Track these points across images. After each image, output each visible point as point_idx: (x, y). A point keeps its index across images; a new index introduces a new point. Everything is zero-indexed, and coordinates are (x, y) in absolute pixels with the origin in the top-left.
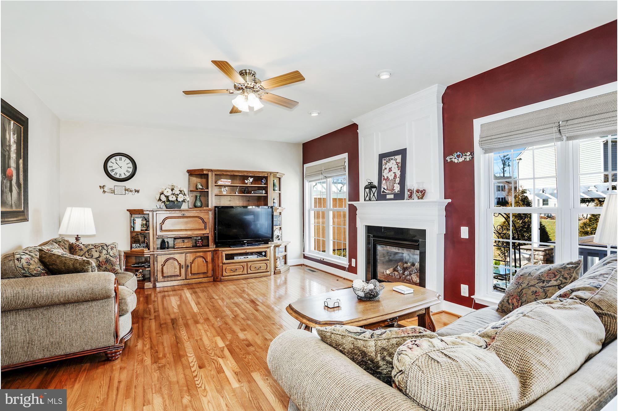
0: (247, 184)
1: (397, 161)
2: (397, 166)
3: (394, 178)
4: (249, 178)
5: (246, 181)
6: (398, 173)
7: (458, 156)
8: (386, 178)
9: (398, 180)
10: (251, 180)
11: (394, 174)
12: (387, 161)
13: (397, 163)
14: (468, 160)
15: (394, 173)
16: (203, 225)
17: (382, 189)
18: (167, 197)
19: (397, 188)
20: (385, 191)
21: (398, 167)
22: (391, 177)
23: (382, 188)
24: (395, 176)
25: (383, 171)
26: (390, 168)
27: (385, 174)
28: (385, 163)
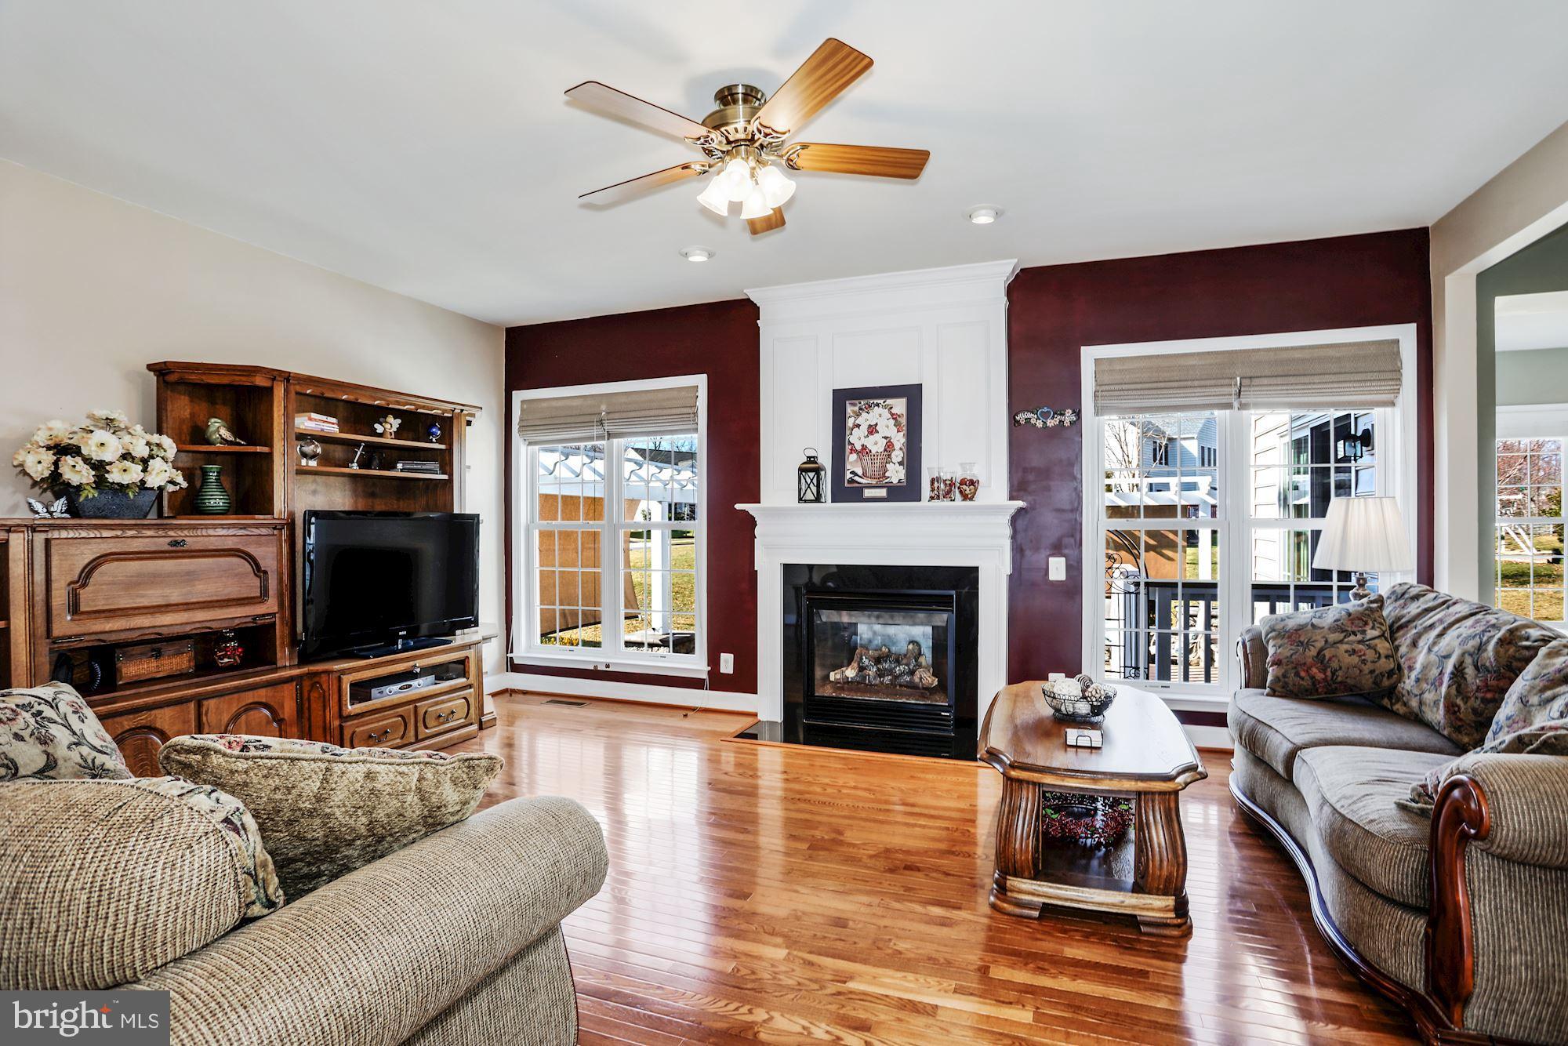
0: (381, 435)
1: (893, 411)
2: (892, 422)
3: (885, 450)
4: (390, 419)
5: (379, 428)
6: (899, 440)
7: (1045, 415)
8: (859, 448)
9: (898, 455)
10: (393, 423)
11: (885, 441)
12: (860, 409)
13: (892, 415)
14: (1067, 423)
15: (885, 438)
16: (257, 582)
17: (848, 476)
18: (99, 467)
19: (896, 474)
20: (856, 478)
21: (897, 424)
22: (876, 445)
23: (848, 472)
24: (889, 446)
25: (848, 432)
26: (870, 426)
27: (857, 438)
28: (854, 412)
